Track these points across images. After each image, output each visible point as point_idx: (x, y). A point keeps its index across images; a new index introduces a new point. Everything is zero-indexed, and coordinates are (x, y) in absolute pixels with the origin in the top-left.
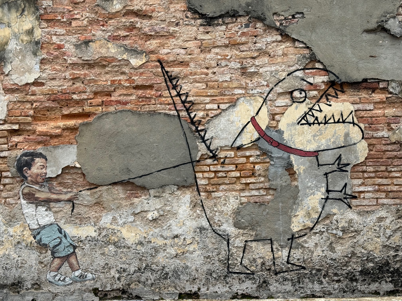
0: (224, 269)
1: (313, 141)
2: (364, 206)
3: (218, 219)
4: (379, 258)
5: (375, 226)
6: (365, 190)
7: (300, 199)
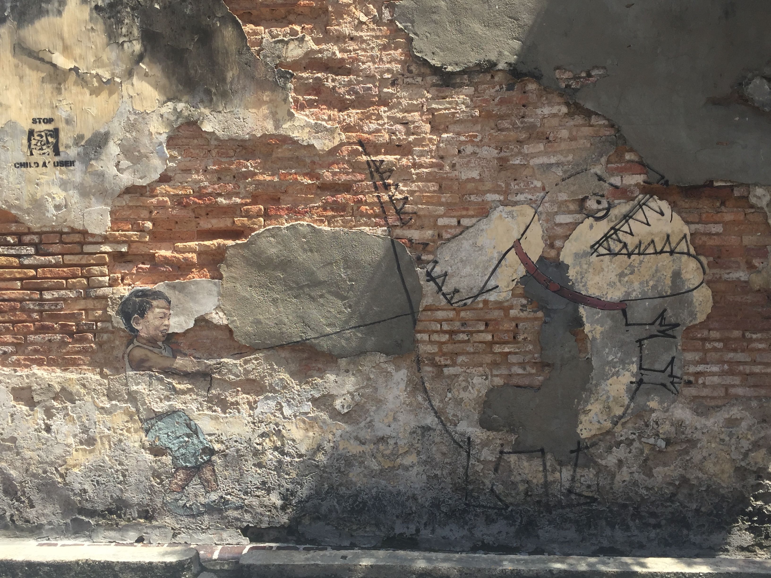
0: (460, 499)
1: (618, 284)
2: (703, 397)
3: (452, 412)
5: (723, 432)
6: (706, 370)
7: (594, 382)
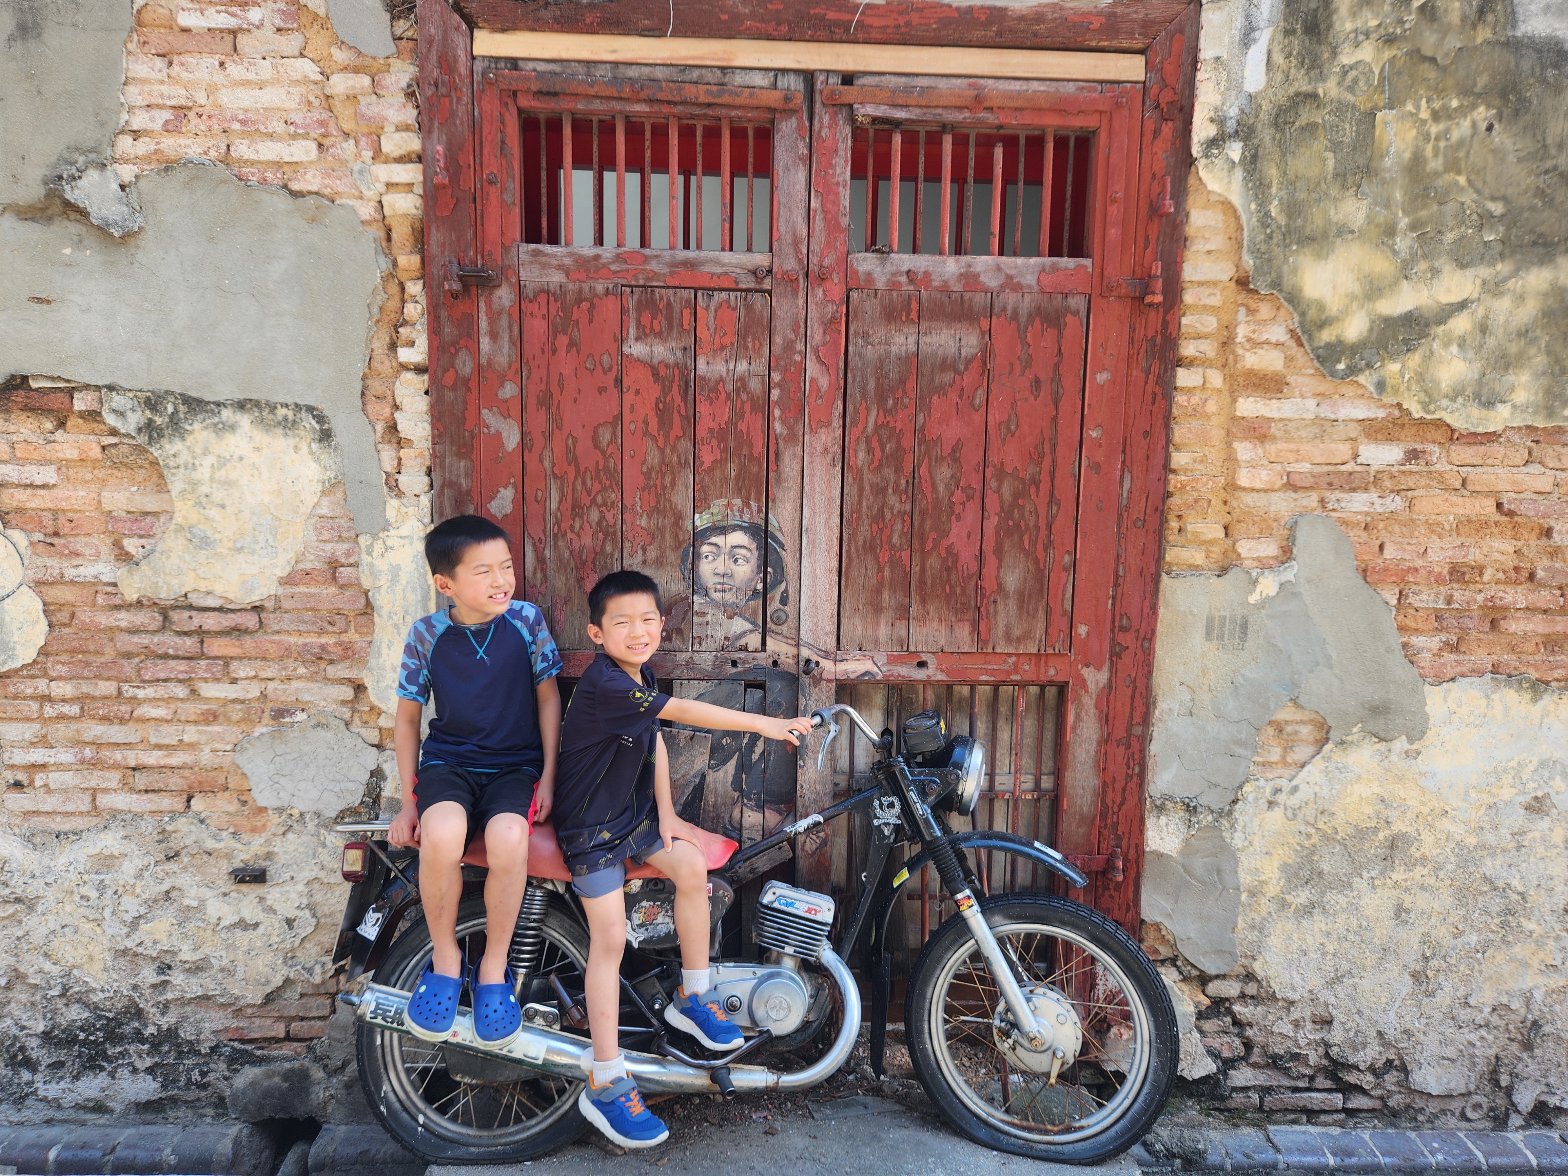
2: (48, 813)
4: (103, 991)
5: (86, 883)
6: (47, 759)
